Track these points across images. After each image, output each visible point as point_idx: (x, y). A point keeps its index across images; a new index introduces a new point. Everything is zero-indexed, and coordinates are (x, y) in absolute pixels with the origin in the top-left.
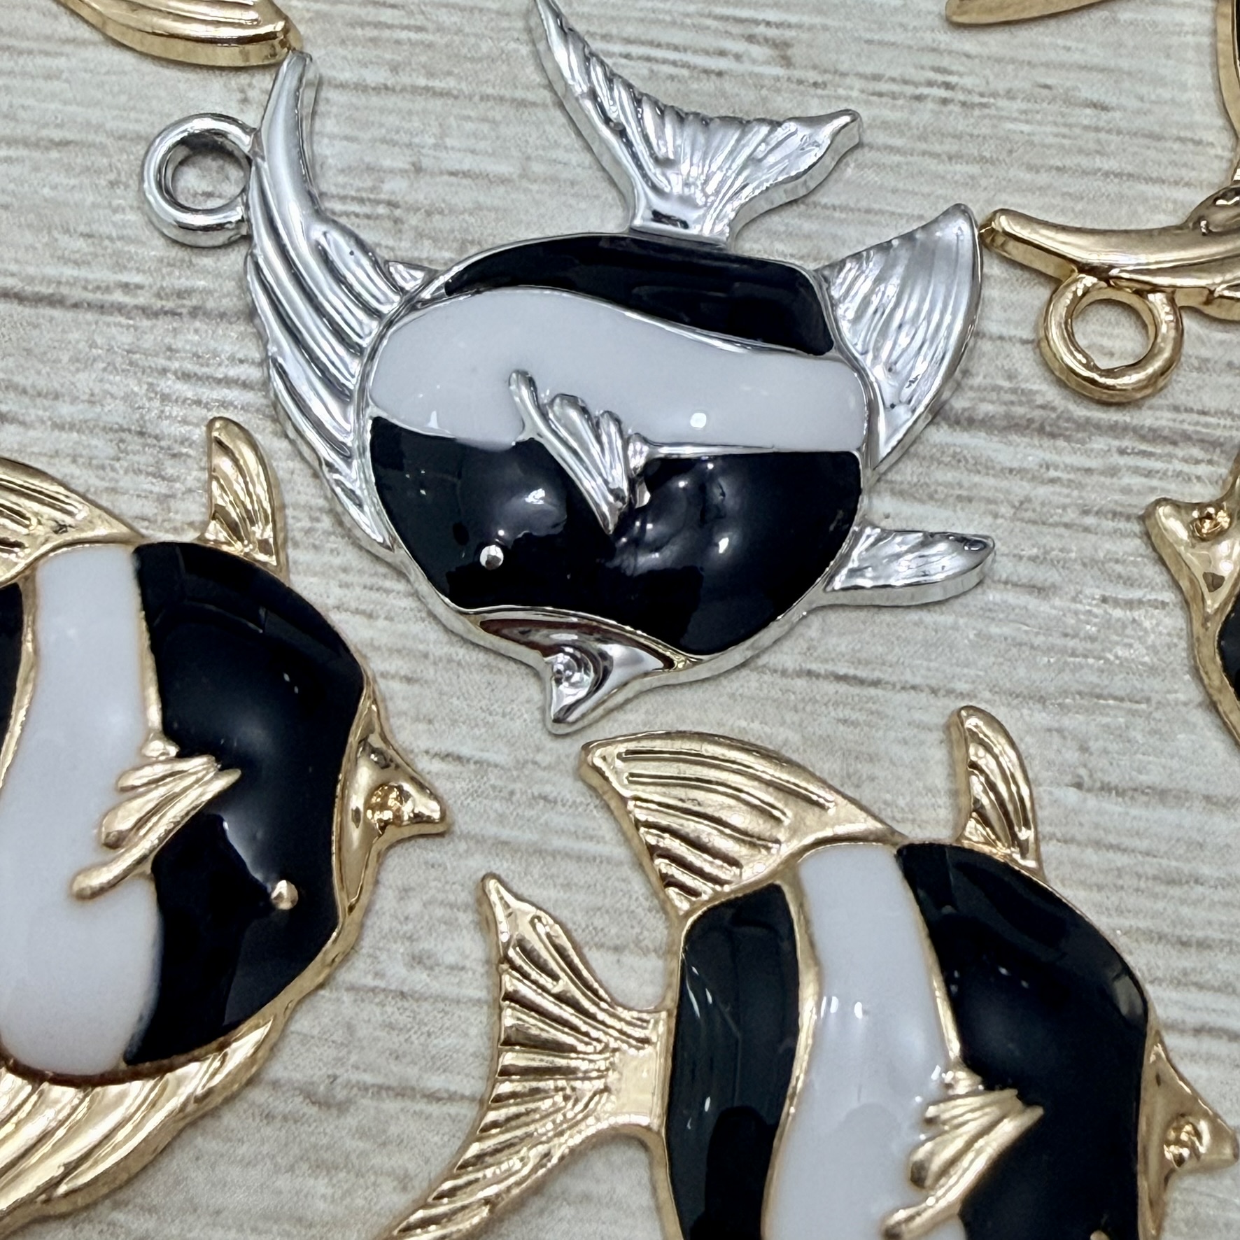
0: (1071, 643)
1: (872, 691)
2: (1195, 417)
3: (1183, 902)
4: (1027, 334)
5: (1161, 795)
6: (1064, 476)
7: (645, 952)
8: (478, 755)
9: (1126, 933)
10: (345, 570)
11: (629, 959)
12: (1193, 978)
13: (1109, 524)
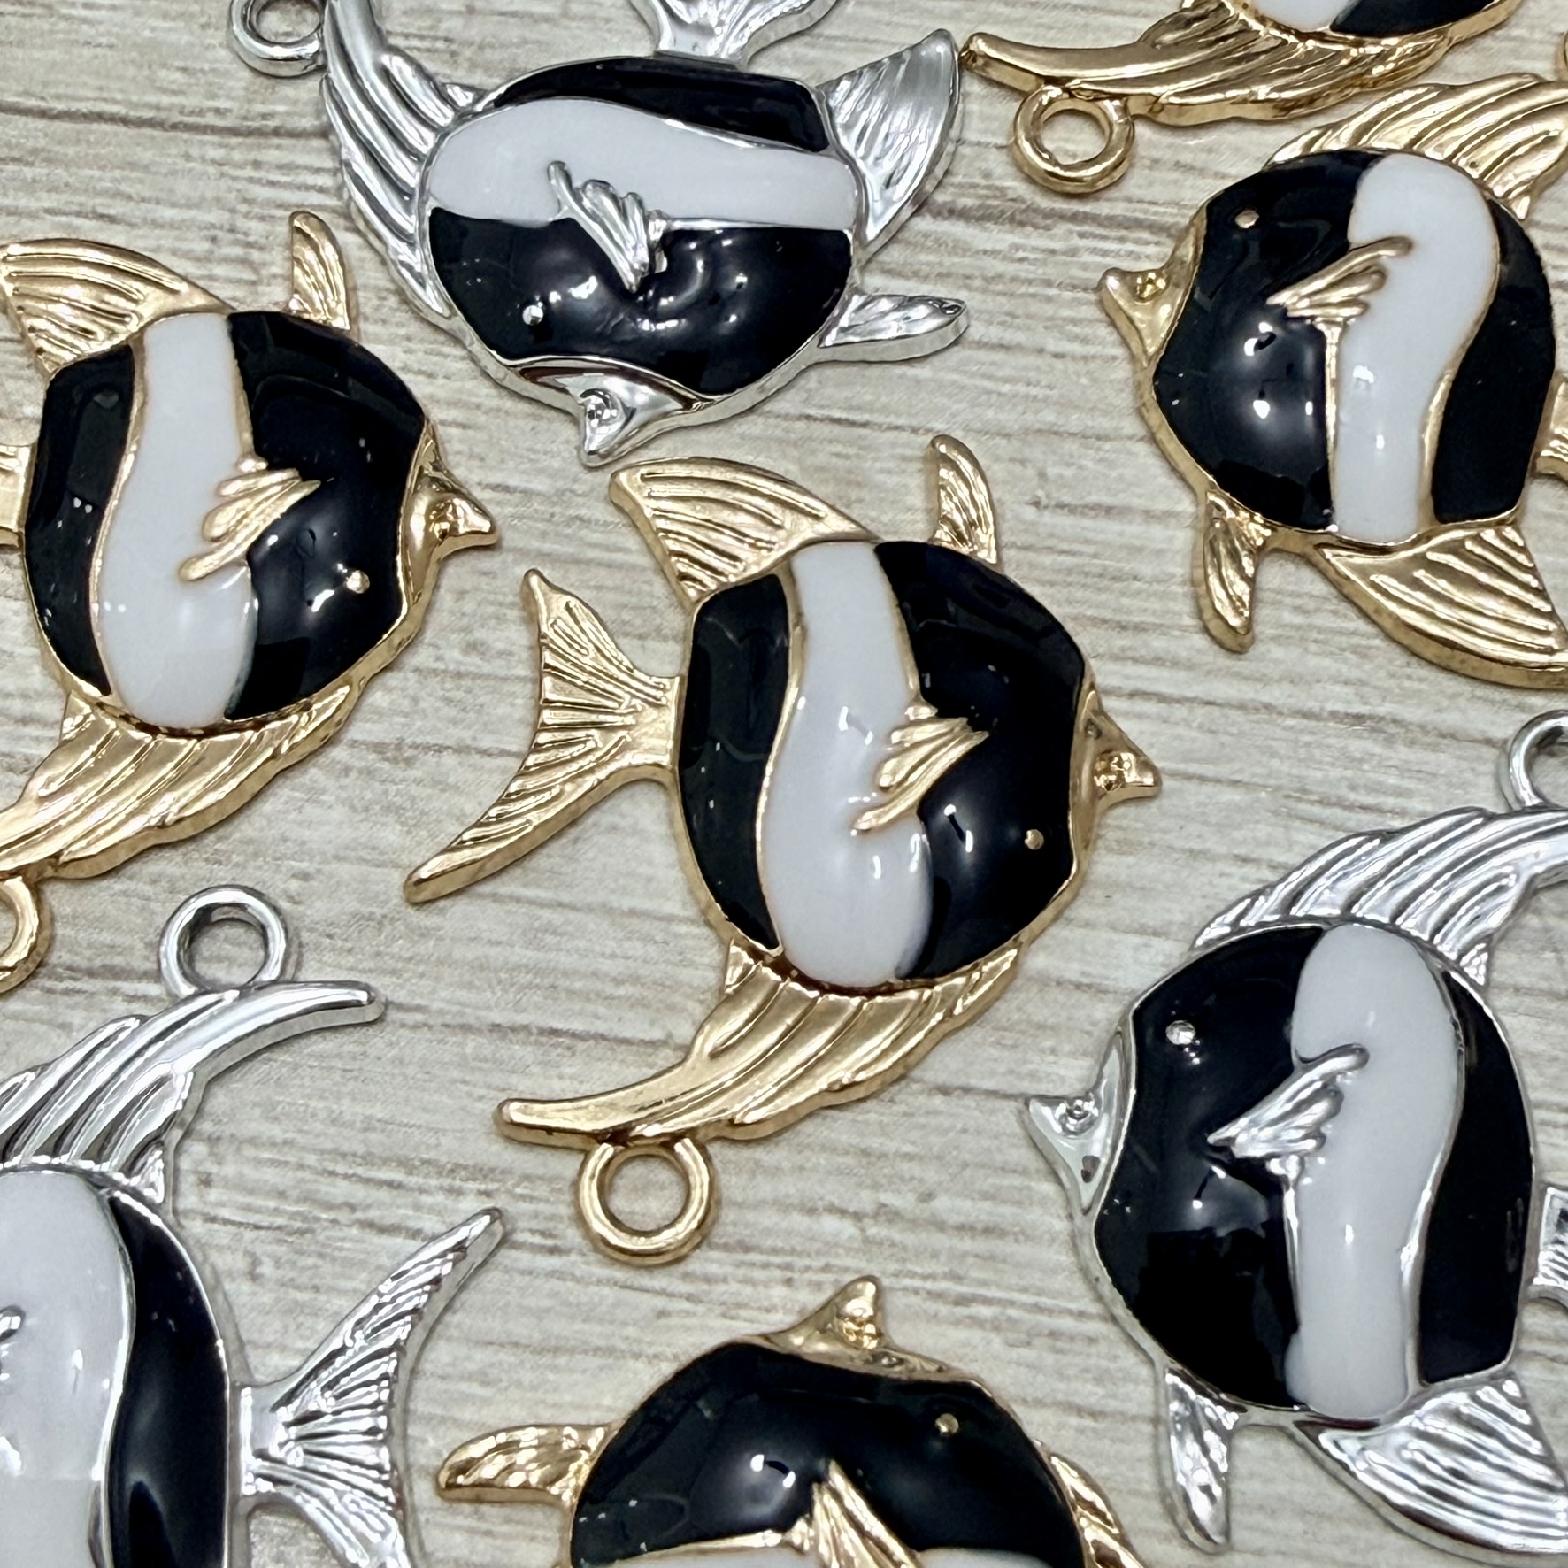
0: (1033, 391)
1: (862, 431)
2: (1146, 206)
3: (1123, 594)
4: (1001, 141)
5: (1108, 511)
6: (1031, 256)
7: (665, 639)
8: (523, 485)
9: (1075, 619)
10: (409, 339)
11: (652, 644)
12: (1130, 654)
13: (1068, 295)
